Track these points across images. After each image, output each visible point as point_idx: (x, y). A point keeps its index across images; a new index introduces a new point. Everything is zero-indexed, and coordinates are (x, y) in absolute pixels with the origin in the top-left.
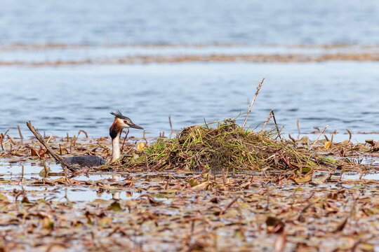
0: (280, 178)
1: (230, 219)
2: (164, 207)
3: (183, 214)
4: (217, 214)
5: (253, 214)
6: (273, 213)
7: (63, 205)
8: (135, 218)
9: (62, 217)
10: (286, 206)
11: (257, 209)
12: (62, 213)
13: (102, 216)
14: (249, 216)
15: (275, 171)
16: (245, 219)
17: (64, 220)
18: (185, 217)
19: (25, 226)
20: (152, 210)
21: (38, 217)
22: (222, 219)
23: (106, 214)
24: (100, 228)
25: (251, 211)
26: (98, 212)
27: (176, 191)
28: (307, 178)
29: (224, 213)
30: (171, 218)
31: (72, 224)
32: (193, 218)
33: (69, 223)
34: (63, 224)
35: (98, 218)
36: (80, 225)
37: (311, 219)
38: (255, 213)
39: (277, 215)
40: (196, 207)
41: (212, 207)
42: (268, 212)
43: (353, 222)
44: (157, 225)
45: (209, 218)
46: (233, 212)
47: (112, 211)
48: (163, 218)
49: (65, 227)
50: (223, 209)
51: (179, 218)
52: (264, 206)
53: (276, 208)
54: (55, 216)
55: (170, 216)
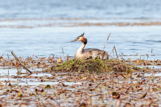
0: (118, 75)
1: (97, 92)
2: (69, 87)
3: (77, 90)
4: (91, 90)
5: (106, 90)
6: (115, 90)
7: (26, 86)
8: (56, 92)
9: (25, 91)
10: (121, 87)
11: (108, 88)
12: (26, 90)
13: (42, 91)
14: (105, 91)
15: (116, 72)
16: (103, 92)
17: (26, 93)
18: (78, 91)
19: (10, 95)
20: (64, 88)
21: (15, 92)
22: (93, 93)
23: (44, 90)
24: (42, 96)
25: (106, 89)
26: (41, 89)
27: (74, 80)
28: (129, 75)
29: (94, 90)
30: (72, 92)
31: (30, 94)
32: (81, 92)
33: (29, 94)
34: (26, 95)
35: (41, 92)
36: (34, 95)
37: (131, 93)
38: (108, 90)
39: (117, 91)
40: (82, 87)
41: (89, 87)
42: (113, 89)
43: (149, 94)
44: (66, 95)
45: (88, 92)
46: (98, 89)
47: (47, 89)
48: (68, 92)
49: (27, 96)
50: (94, 88)
51: (75, 92)
52: (111, 87)
53: (116, 88)
54: (22, 91)
55: (71, 91)
